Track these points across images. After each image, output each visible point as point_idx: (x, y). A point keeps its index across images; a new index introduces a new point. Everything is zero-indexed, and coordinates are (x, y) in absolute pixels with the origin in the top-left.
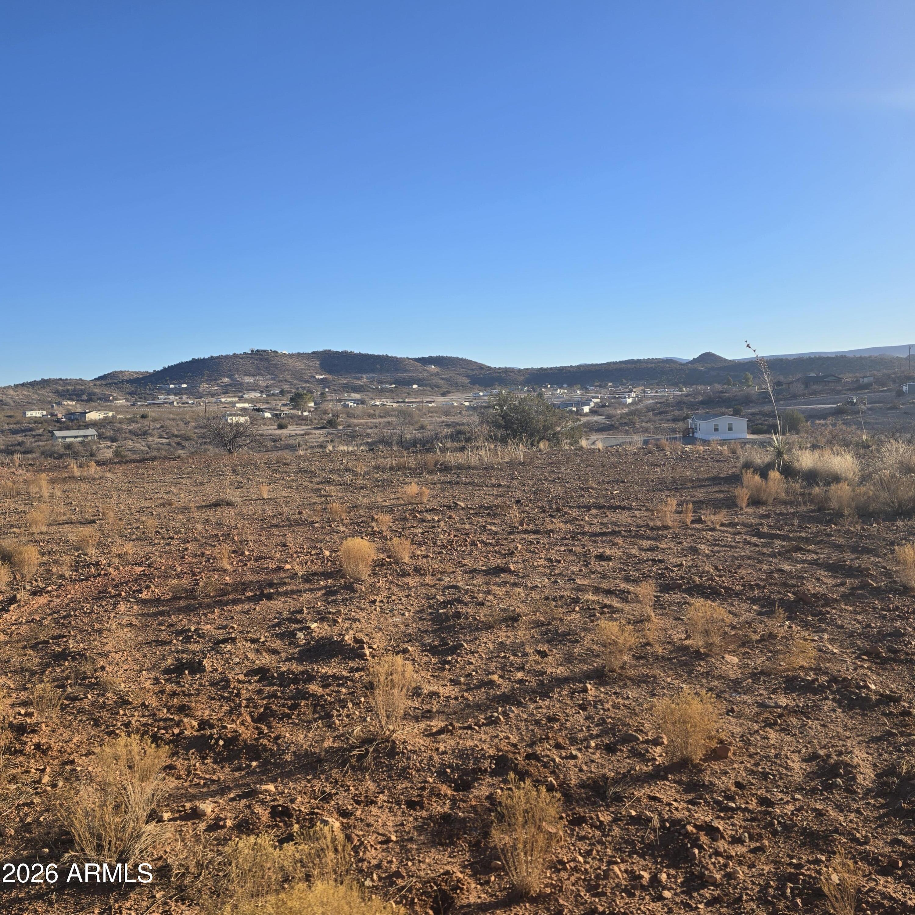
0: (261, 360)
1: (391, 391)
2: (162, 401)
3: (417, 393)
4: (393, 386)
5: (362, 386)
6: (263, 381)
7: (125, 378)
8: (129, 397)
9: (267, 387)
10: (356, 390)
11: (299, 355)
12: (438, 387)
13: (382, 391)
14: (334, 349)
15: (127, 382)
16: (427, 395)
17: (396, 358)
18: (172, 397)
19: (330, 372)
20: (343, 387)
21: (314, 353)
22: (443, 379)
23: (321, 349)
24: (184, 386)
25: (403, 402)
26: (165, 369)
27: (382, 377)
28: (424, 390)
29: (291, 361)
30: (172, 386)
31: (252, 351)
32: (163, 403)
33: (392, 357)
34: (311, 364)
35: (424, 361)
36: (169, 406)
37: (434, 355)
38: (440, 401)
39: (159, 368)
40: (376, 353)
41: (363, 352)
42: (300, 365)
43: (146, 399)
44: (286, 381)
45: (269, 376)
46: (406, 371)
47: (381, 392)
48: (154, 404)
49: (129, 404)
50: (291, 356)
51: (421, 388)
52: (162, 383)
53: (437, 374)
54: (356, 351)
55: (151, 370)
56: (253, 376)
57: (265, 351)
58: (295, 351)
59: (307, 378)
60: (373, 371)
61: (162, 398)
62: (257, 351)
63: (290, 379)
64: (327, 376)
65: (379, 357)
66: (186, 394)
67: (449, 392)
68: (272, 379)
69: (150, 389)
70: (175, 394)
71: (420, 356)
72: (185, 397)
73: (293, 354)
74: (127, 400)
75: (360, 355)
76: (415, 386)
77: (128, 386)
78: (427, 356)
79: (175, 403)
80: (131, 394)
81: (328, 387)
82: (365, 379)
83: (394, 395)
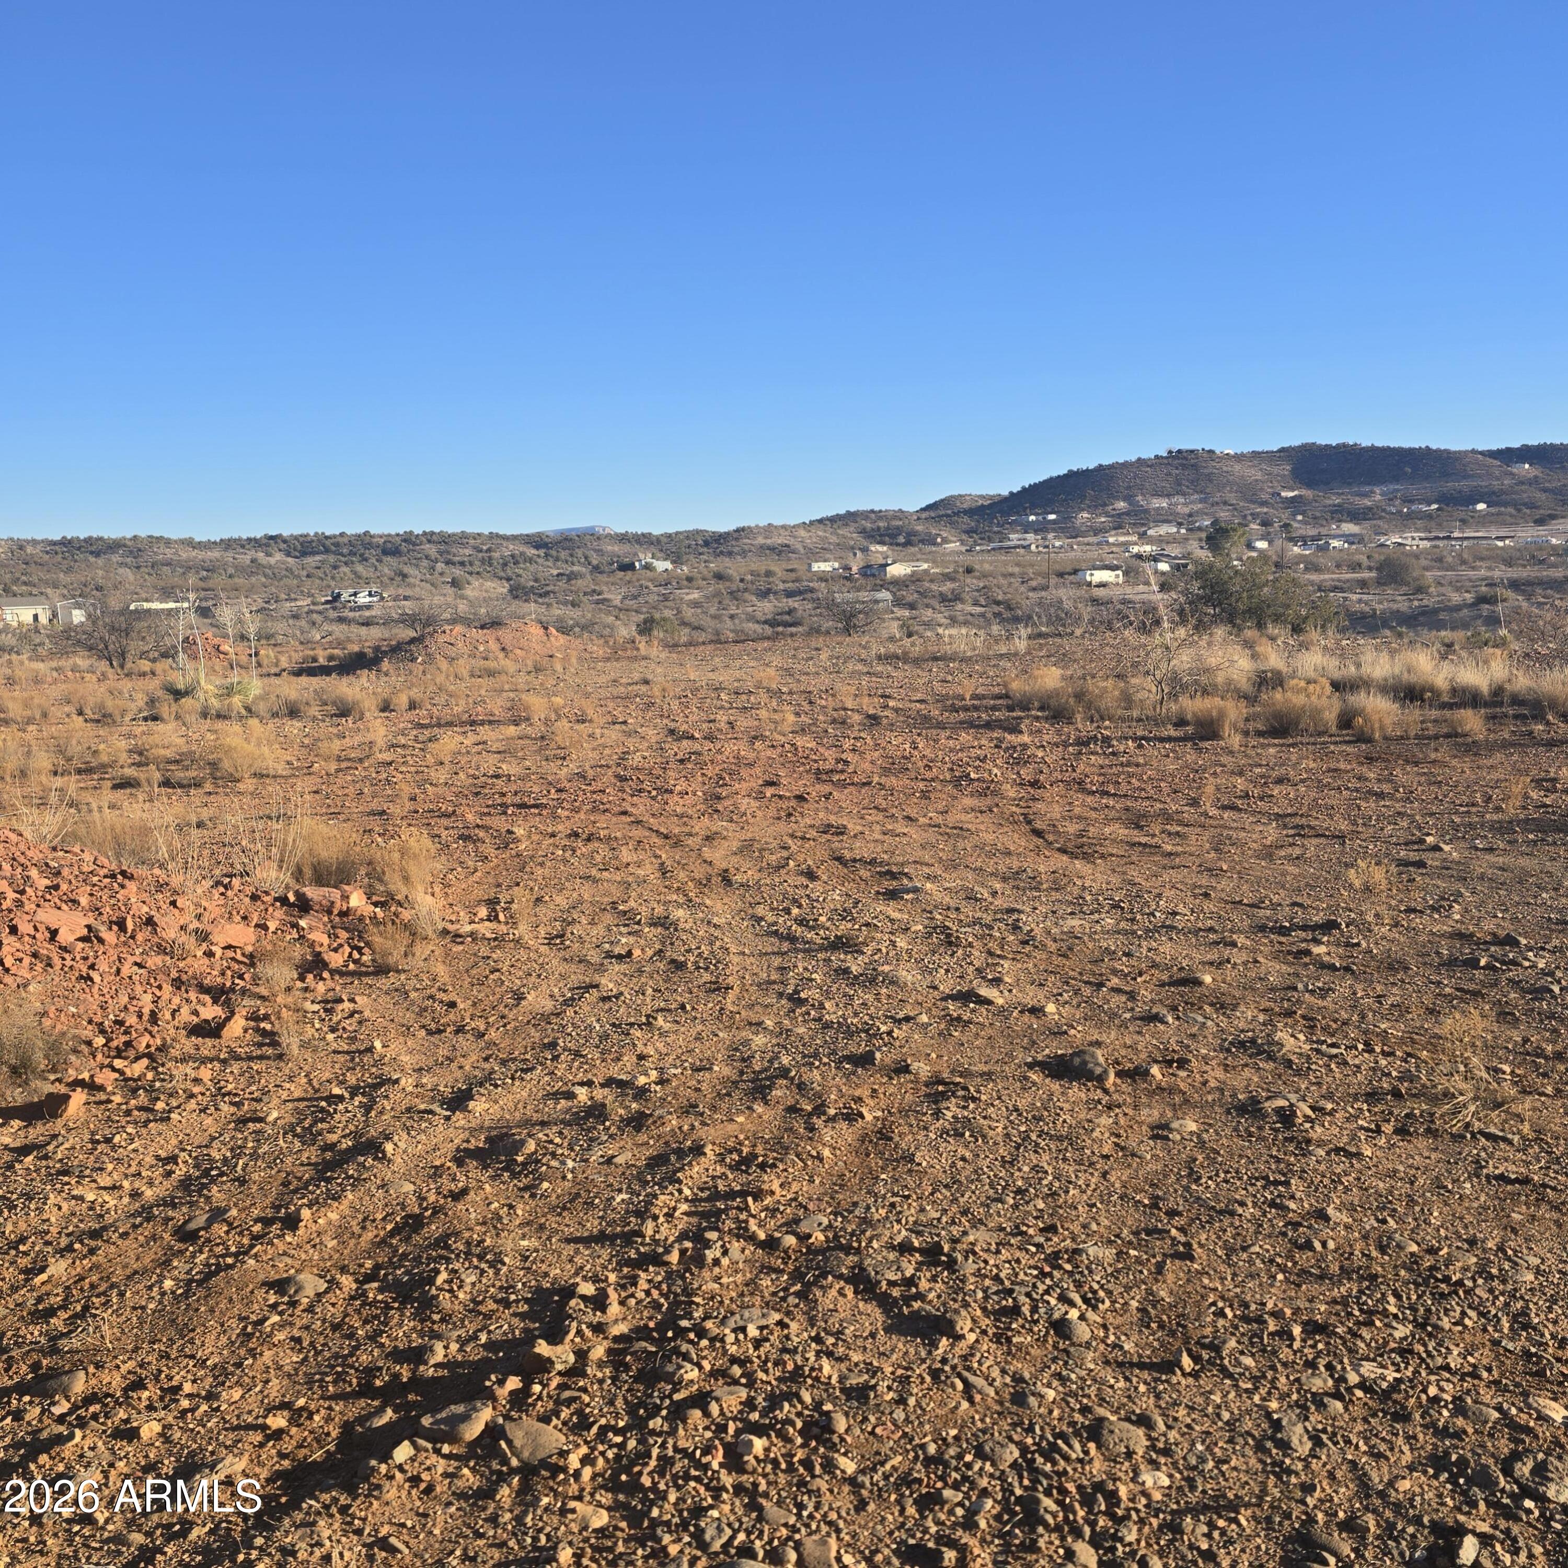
0: (1184, 467)
1: (1429, 516)
2: (1016, 543)
3: (1483, 520)
4: (1435, 506)
5: (1370, 509)
6: (1185, 504)
7: (965, 506)
8: (964, 537)
9: (1190, 515)
10: (1355, 516)
11: (1256, 455)
12: (1532, 506)
13: (1410, 516)
14: (1322, 441)
15: (965, 512)
16: (1504, 524)
17: (1447, 452)
18: (1030, 537)
19: (1309, 485)
20: (1332, 512)
21: (1282, 450)
22: (1545, 490)
23: (1296, 442)
24: (1052, 517)
25: (1449, 538)
26: (1024, 489)
27: (1413, 490)
28: (1499, 514)
29: (1237, 467)
30: (1032, 518)
31: (1170, 452)
32: (1015, 547)
33: (1438, 451)
34: (1275, 470)
35: (1508, 456)
36: (1022, 551)
37: (1533, 441)
38: (1528, 533)
39: (1016, 489)
40: (1406, 444)
41: (1379, 443)
42: (1253, 474)
43: (990, 540)
44: (1225, 503)
45: (1196, 496)
46: (1466, 477)
47: (1406, 521)
48: (1001, 548)
49: (964, 549)
50: (1239, 458)
51: (1492, 510)
52: (1018, 513)
53: (1533, 482)
54: (1366, 443)
55: (1005, 493)
56: (1168, 496)
57: (1192, 451)
58: (1247, 449)
59: (1264, 496)
60: (1396, 479)
61: (1014, 538)
62: (1179, 451)
63: (1232, 497)
64: (1304, 492)
65: (1411, 451)
66: (1054, 530)
67: (1553, 517)
68: (1201, 501)
69: (998, 525)
70: (1036, 532)
71: (1502, 446)
72: (1051, 536)
73: (1242, 455)
74: (963, 542)
75: (1373, 449)
76: (1481, 506)
77: (966, 519)
78: (1516, 444)
79: (1033, 547)
80: (968, 532)
81: (1303, 513)
82: (1378, 495)
83: (1433, 524)
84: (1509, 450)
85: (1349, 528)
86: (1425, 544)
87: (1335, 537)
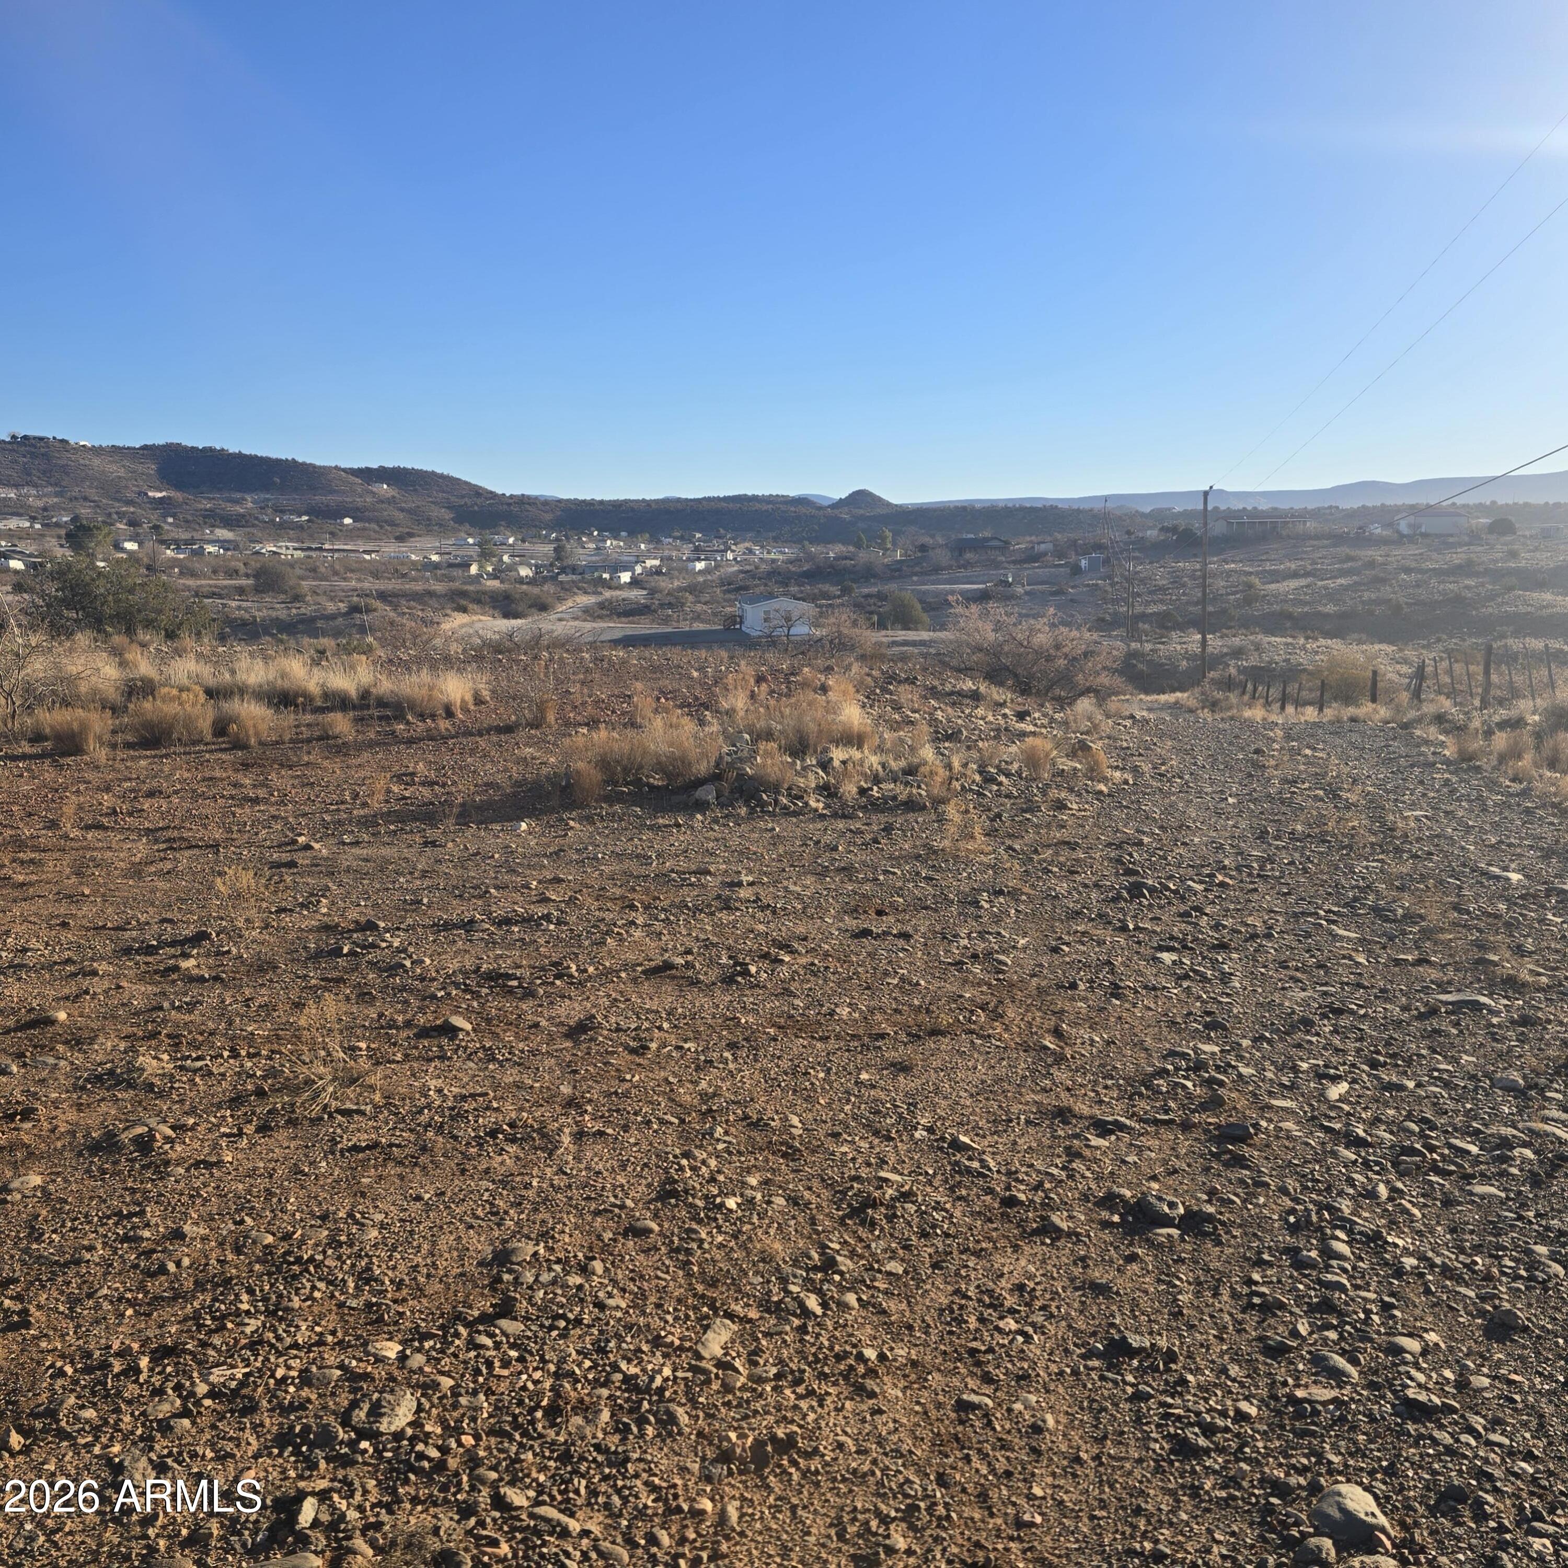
0: (33, 456)
1: (300, 527)
3: (351, 535)
4: (305, 518)
5: (243, 516)
6: (38, 497)
9: (45, 509)
10: (229, 522)
11: (115, 449)
12: (392, 524)
13: (283, 526)
14: (188, 442)
16: (369, 539)
17: (313, 466)
19: (178, 486)
20: (205, 517)
21: (145, 448)
22: (402, 510)
23: (160, 441)
25: (320, 549)
27: (284, 500)
28: (364, 529)
29: (96, 462)
31: (14, 437)
33: (304, 464)
34: (140, 468)
35: (368, 475)
37: (389, 464)
38: (391, 549)
40: (274, 455)
41: (246, 452)
42: (115, 470)
44: (85, 499)
45: (50, 489)
46: (332, 492)
47: (280, 530)
50: (97, 451)
51: (359, 525)
53: (392, 501)
54: (233, 449)
56: (16, 486)
57: (41, 439)
58: (106, 442)
59: (130, 495)
60: (266, 488)
62: (25, 437)
63: (93, 494)
64: (172, 494)
65: (278, 462)
67: (411, 535)
68: (57, 494)
71: (363, 465)
73: (100, 448)
75: (240, 455)
76: (348, 521)
78: (375, 465)
81: (174, 516)
82: (249, 503)
83: (305, 535)
84: (368, 470)
85: (224, 534)
86: (299, 554)
87: (210, 542)
